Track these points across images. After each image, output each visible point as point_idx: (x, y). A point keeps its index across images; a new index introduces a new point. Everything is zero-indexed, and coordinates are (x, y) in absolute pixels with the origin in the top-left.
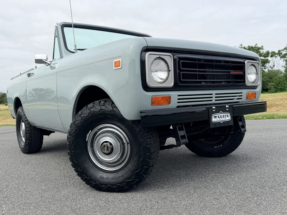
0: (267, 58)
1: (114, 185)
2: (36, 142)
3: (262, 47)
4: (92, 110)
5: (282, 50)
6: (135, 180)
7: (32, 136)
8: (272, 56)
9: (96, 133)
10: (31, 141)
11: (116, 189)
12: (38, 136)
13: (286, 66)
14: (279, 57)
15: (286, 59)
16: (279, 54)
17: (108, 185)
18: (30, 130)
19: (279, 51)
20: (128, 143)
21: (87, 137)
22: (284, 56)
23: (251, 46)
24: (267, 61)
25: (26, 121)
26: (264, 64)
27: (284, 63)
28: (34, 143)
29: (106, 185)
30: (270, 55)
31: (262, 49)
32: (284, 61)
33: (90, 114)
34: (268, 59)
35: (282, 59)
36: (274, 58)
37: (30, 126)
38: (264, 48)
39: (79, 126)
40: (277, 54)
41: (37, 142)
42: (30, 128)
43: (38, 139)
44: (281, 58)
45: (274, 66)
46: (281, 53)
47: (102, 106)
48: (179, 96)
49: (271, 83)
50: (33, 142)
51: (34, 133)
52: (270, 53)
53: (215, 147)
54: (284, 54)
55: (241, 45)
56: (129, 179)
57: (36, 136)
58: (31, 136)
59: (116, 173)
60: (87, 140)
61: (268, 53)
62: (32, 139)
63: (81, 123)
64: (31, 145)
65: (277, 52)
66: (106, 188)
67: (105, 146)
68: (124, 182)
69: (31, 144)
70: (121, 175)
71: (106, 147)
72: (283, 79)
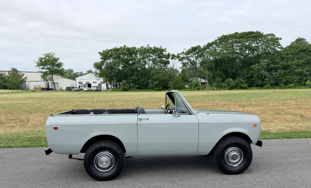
0: (168, 59)
3: (165, 49)
5: (180, 54)
8: (172, 59)
13: (182, 68)
14: (177, 60)
15: (183, 62)
16: (178, 57)
19: (178, 54)
22: (181, 60)
23: (156, 47)
24: (168, 63)
26: (166, 65)
27: (181, 65)
30: (171, 57)
31: (165, 51)
32: (181, 63)
34: (169, 61)
35: (180, 62)
36: (174, 60)
38: (167, 50)
40: (176, 57)
44: (179, 60)
45: (173, 67)
46: (180, 57)
49: (171, 82)
52: (171, 55)
54: (182, 58)
55: (148, 45)
61: (169, 55)
65: (176, 55)
72: (179, 79)
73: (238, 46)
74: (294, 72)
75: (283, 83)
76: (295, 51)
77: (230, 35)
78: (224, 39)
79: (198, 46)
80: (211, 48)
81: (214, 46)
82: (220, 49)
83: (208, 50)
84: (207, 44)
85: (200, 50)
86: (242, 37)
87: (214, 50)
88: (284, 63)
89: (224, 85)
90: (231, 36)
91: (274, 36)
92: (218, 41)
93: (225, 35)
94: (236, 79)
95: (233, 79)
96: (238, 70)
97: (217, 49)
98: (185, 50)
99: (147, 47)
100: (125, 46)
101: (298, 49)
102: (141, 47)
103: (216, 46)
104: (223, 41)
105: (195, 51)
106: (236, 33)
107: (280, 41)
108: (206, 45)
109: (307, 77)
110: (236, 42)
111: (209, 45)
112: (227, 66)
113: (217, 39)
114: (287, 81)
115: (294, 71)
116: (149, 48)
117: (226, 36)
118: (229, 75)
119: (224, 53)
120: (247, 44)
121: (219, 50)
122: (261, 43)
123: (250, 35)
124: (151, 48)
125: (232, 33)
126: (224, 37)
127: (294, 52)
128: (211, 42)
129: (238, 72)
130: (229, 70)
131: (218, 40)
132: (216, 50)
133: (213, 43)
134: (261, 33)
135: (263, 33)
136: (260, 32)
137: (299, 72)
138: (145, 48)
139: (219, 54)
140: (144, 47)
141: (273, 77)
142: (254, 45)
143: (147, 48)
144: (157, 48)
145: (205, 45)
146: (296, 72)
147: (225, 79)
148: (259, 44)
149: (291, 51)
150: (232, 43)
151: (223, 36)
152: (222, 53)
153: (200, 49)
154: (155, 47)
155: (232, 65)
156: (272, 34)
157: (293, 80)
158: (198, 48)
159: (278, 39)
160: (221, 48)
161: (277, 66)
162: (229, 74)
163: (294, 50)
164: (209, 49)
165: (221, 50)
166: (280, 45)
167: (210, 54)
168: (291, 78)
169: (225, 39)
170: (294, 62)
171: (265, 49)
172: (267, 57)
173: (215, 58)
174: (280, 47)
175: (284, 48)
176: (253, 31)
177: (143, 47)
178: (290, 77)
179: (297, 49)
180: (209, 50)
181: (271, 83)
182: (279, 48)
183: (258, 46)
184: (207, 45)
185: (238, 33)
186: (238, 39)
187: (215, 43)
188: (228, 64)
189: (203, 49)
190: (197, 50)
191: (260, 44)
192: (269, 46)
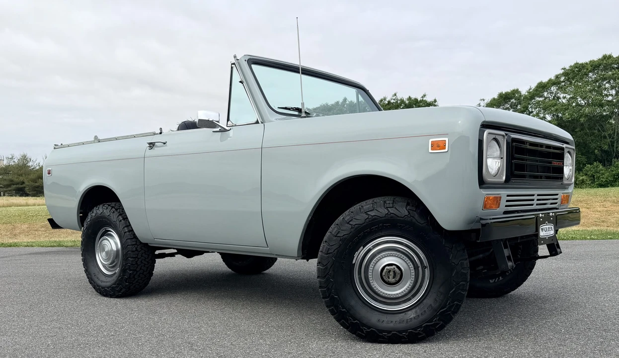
1: (404, 331)
2: (143, 273)
3: (435, 101)
4: (372, 213)
6: (438, 324)
7: (139, 263)
9: (369, 250)
10: (135, 272)
11: (406, 338)
12: (148, 262)
17: (393, 332)
18: (136, 250)
20: (424, 267)
21: (354, 257)
23: (414, 97)
25: (125, 233)
28: (139, 276)
29: (389, 332)
33: (368, 219)
37: (134, 243)
39: (345, 239)
41: (145, 273)
42: (136, 246)
43: (147, 268)
47: (389, 207)
48: (508, 196)
50: (138, 273)
51: (142, 256)
53: (491, 281)
55: (396, 95)
56: (430, 321)
57: (146, 263)
58: (136, 262)
59: (404, 314)
60: (354, 262)
62: (137, 267)
63: (351, 234)
64: (133, 279)
66: (387, 337)
67: (390, 271)
68: (420, 327)
69: (134, 277)
70: (415, 316)
71: (392, 273)
73: (613, 88)
77: (591, 61)
78: (576, 73)
79: (513, 90)
80: (545, 94)
81: (554, 89)
82: (568, 97)
83: (538, 99)
84: (536, 85)
85: (518, 99)
87: (554, 99)
89: (581, 178)
90: (595, 66)
92: (562, 79)
94: (611, 165)
95: (604, 165)
96: (615, 144)
97: (562, 96)
98: (484, 100)
99: (394, 99)
103: (557, 89)
104: (574, 78)
105: (506, 103)
106: (606, 58)
108: (534, 87)
110: (607, 78)
111: (542, 87)
112: (586, 134)
113: (561, 72)
116: (397, 102)
117: (583, 64)
118: (593, 157)
119: (578, 105)
121: (564, 98)
124: (402, 101)
125: (596, 58)
126: (578, 67)
128: (545, 80)
129: (617, 148)
130: (593, 145)
131: (563, 74)
132: (559, 98)
133: (552, 83)
139: (566, 107)
140: (388, 100)
143: (392, 101)
144: (416, 100)
145: (530, 89)
147: (584, 165)
150: (596, 81)
151: (577, 65)
152: (574, 104)
153: (520, 96)
154: (410, 98)
155: (599, 131)
158: (514, 94)
160: (569, 95)
162: (593, 152)
164: (540, 97)
165: (572, 98)
167: (545, 109)
169: (579, 71)
173: (558, 116)
177: (385, 99)
180: (541, 99)
184: (537, 87)
185: (610, 57)
186: (613, 69)
187: (555, 82)
188: (590, 129)
189: (525, 97)
190: (513, 100)
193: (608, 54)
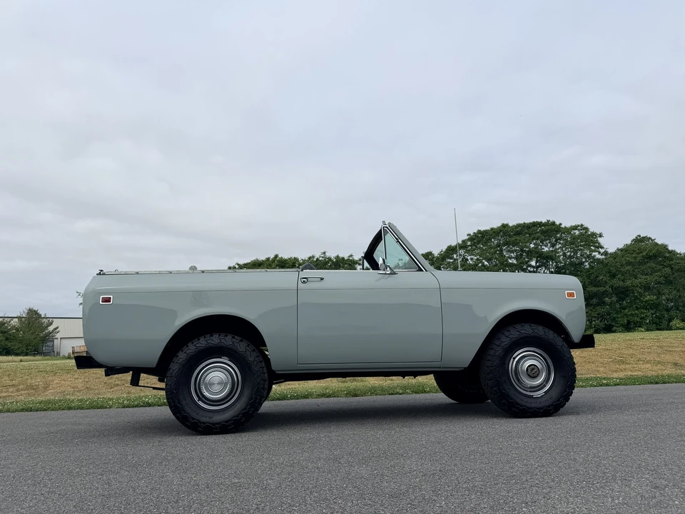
23: (341, 256)
55: (324, 253)
73: (513, 252)
74: (642, 302)
75: (622, 325)
76: (635, 258)
78: (480, 238)
81: (462, 252)
83: (449, 260)
84: (446, 248)
86: (518, 234)
88: (617, 282)
90: (494, 233)
91: (586, 229)
92: (469, 243)
93: (482, 229)
97: (469, 258)
100: (276, 256)
101: (641, 254)
102: (310, 258)
103: (465, 253)
104: (478, 243)
106: (504, 226)
107: (600, 240)
108: (444, 250)
109: (672, 313)
110: (507, 244)
111: (451, 250)
113: (467, 237)
114: (629, 322)
115: (640, 299)
117: (485, 231)
119: (483, 265)
120: (532, 246)
122: (560, 243)
123: (535, 228)
124: (330, 259)
125: (495, 227)
126: (481, 233)
127: (633, 260)
128: (454, 244)
131: (469, 240)
132: (467, 260)
133: (459, 247)
134: (558, 223)
135: (561, 224)
136: (554, 223)
137: (652, 300)
138: (317, 259)
139: (472, 267)
141: (598, 314)
142: (546, 249)
143: (321, 259)
144: (343, 258)
145: (441, 251)
146: (646, 302)
148: (557, 247)
149: (627, 259)
150: (498, 245)
151: (479, 232)
152: (480, 265)
153: (434, 257)
154: (338, 256)
156: (582, 225)
157: (641, 319)
158: (427, 256)
159: (594, 234)
160: (476, 257)
161: (602, 289)
163: (633, 255)
164: (451, 258)
165: (477, 259)
166: (602, 248)
168: (636, 314)
169: (483, 237)
170: (637, 281)
171: (570, 257)
172: (578, 271)
174: (602, 251)
175: (611, 254)
176: (539, 221)
177: (313, 257)
178: (633, 312)
179: (639, 253)
180: (451, 261)
181: (595, 327)
182: (599, 253)
183: (556, 251)
184: (447, 250)
185: (507, 225)
186: (510, 236)
187: (463, 246)
189: (438, 258)
191: (560, 245)
192: (580, 250)
193: (505, 223)
